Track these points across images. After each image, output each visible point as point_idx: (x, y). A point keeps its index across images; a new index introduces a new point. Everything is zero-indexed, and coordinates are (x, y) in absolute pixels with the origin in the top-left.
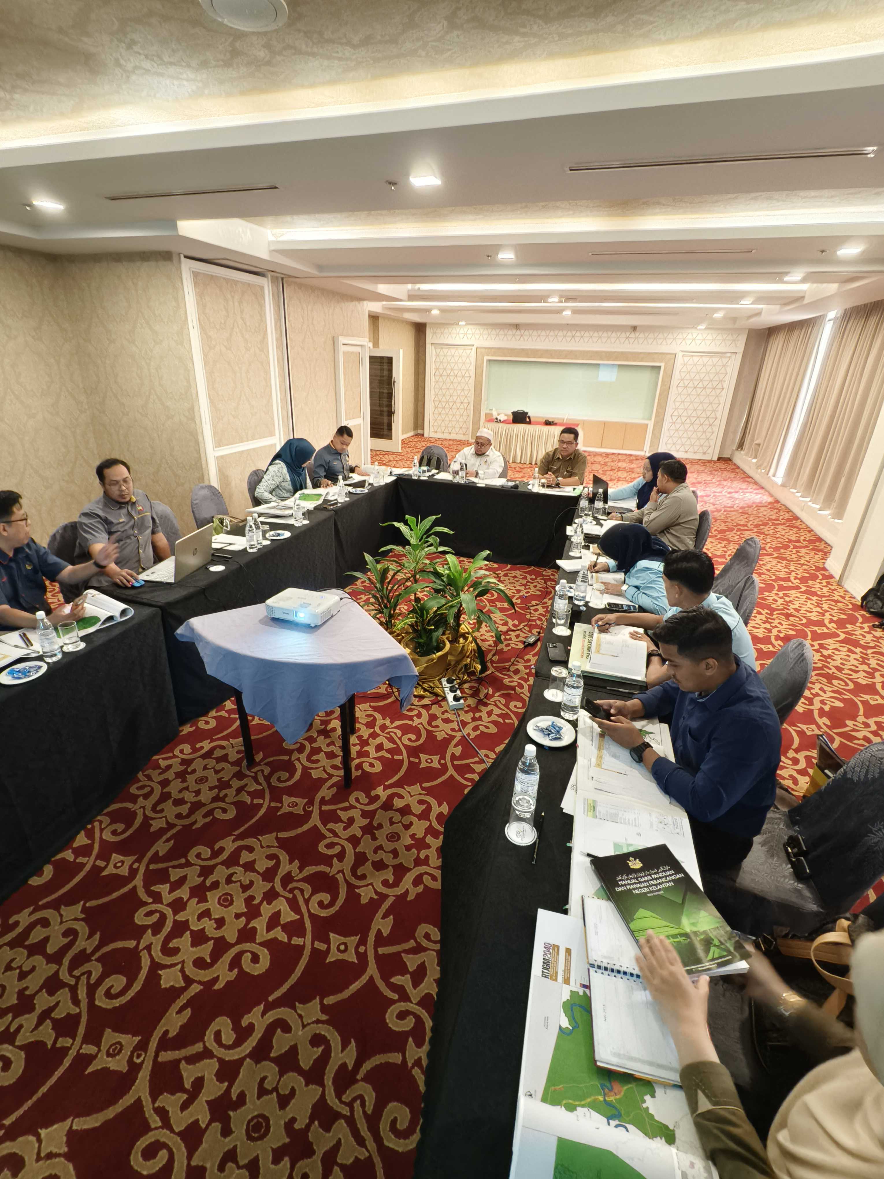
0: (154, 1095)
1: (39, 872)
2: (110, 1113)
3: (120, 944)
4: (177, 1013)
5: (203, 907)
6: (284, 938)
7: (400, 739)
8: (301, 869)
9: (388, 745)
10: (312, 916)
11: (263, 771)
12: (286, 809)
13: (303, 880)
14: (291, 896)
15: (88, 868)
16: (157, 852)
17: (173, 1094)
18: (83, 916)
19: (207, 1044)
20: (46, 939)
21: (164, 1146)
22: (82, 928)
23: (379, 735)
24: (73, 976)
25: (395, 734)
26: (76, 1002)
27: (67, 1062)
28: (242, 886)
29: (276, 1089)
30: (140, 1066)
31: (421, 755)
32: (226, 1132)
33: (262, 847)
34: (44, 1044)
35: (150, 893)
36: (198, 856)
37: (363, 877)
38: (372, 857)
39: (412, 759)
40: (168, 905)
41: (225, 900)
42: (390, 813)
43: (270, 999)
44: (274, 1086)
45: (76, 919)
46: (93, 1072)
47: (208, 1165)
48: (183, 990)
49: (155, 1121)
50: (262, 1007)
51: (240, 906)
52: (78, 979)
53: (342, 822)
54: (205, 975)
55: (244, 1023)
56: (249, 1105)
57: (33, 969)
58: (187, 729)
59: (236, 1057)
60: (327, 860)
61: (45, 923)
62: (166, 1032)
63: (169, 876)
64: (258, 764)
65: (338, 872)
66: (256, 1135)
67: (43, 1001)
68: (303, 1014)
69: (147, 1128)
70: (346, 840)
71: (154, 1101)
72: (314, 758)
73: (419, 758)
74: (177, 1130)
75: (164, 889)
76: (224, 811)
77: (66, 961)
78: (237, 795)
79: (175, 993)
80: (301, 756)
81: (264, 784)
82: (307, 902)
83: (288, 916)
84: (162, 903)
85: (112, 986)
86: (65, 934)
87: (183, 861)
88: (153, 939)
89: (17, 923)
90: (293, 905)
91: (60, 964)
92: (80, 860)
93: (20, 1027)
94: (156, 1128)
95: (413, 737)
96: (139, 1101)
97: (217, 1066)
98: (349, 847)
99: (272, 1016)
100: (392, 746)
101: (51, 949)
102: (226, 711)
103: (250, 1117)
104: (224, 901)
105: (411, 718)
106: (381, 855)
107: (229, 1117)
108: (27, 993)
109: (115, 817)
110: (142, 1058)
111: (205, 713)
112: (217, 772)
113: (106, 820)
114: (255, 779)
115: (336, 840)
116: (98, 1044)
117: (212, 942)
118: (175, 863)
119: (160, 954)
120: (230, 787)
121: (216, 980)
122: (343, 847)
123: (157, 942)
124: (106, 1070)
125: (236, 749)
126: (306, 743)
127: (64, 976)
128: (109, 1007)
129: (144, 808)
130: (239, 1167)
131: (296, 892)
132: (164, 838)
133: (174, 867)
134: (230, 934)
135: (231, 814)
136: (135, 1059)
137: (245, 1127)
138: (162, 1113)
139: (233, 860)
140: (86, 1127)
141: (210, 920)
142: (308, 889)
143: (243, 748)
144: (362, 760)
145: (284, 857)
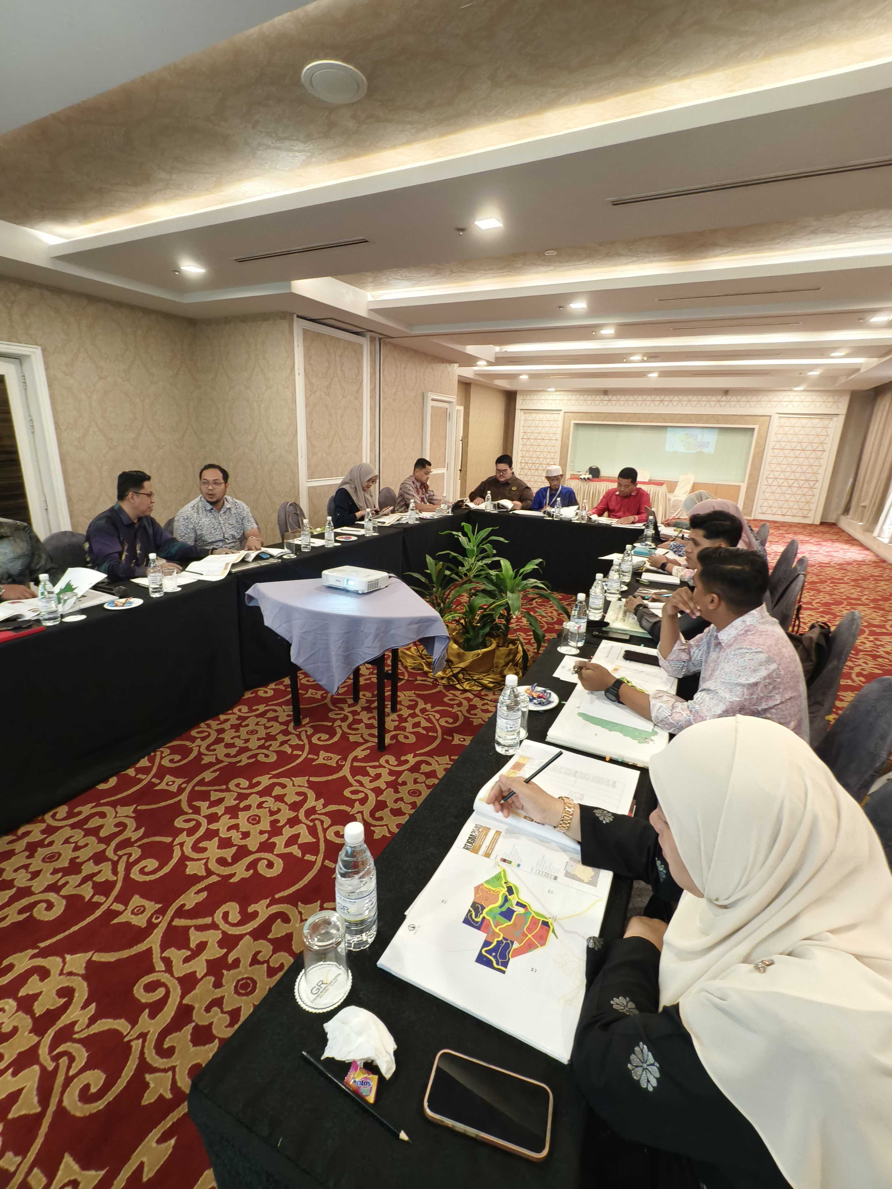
0: (164, 947)
1: (105, 780)
2: (125, 954)
3: (158, 839)
4: (195, 893)
5: (233, 822)
6: (298, 854)
7: (438, 720)
8: (325, 806)
9: (424, 724)
10: (326, 841)
11: (306, 731)
12: (320, 761)
13: (325, 814)
14: (312, 824)
15: (144, 783)
16: (204, 778)
17: (179, 948)
18: (134, 815)
19: (215, 919)
20: (101, 827)
21: (164, 985)
22: (131, 824)
23: (418, 716)
24: (118, 855)
25: (434, 716)
26: (115, 872)
27: (98, 913)
28: (270, 811)
29: (267, 962)
30: (157, 925)
31: (455, 734)
32: (218, 984)
33: (294, 785)
34: (84, 898)
35: (191, 806)
36: (238, 785)
37: (381, 819)
38: (391, 804)
39: (445, 737)
40: (204, 817)
41: (254, 820)
42: (416, 775)
43: (277, 896)
44: (267, 959)
45: (127, 816)
46: (117, 923)
47: (197, 1006)
48: (203, 878)
49: (160, 966)
50: (268, 900)
51: (265, 825)
52: (120, 857)
53: (370, 776)
54: (226, 871)
55: (251, 909)
56: (241, 968)
57: (87, 845)
58: (248, 695)
59: (238, 933)
60: (351, 803)
61: (103, 815)
62: (183, 905)
63: (210, 796)
64: (304, 726)
65: (358, 812)
66: (243, 992)
67: (89, 868)
68: (303, 912)
69: (151, 969)
70: (371, 790)
71: (162, 951)
72: (354, 726)
73: (453, 737)
74: (176, 976)
75: (203, 805)
76: (267, 756)
77: (113, 844)
78: (280, 746)
79: (196, 879)
80: (343, 724)
81: (306, 741)
82: (325, 830)
83: (306, 838)
84: (200, 815)
85: (146, 867)
86: (116, 825)
87: (224, 787)
88: (188, 839)
89: (80, 813)
90: (313, 831)
91: (108, 845)
92: (140, 776)
93: (67, 883)
94: (159, 971)
95: (451, 720)
96: (149, 951)
97: (220, 936)
98: (372, 797)
99: (275, 909)
100: (429, 725)
101: (103, 834)
102: (284, 686)
103: (240, 978)
104: (252, 820)
105: (452, 706)
106: (400, 805)
107: (223, 975)
108: (78, 860)
109: (174, 750)
110: (159, 920)
111: (265, 684)
112: (266, 728)
113: (167, 751)
114: (299, 737)
115: (361, 789)
116: (126, 905)
117: (236, 847)
118: (216, 788)
119: (190, 850)
120: (276, 740)
121: (233, 875)
122: (366, 795)
123: (189, 841)
124: (128, 924)
125: (287, 713)
126: (350, 715)
127: (110, 853)
128: (140, 880)
129: (200, 746)
130: (222, 1012)
131: (316, 822)
132: (212, 769)
133: (216, 791)
134: (253, 843)
135: (273, 758)
136: (153, 920)
137: (234, 984)
138: (168, 962)
139: (267, 791)
140: (103, 960)
141: (238, 832)
142: (327, 821)
143: (292, 713)
144: (398, 732)
145: (311, 795)
